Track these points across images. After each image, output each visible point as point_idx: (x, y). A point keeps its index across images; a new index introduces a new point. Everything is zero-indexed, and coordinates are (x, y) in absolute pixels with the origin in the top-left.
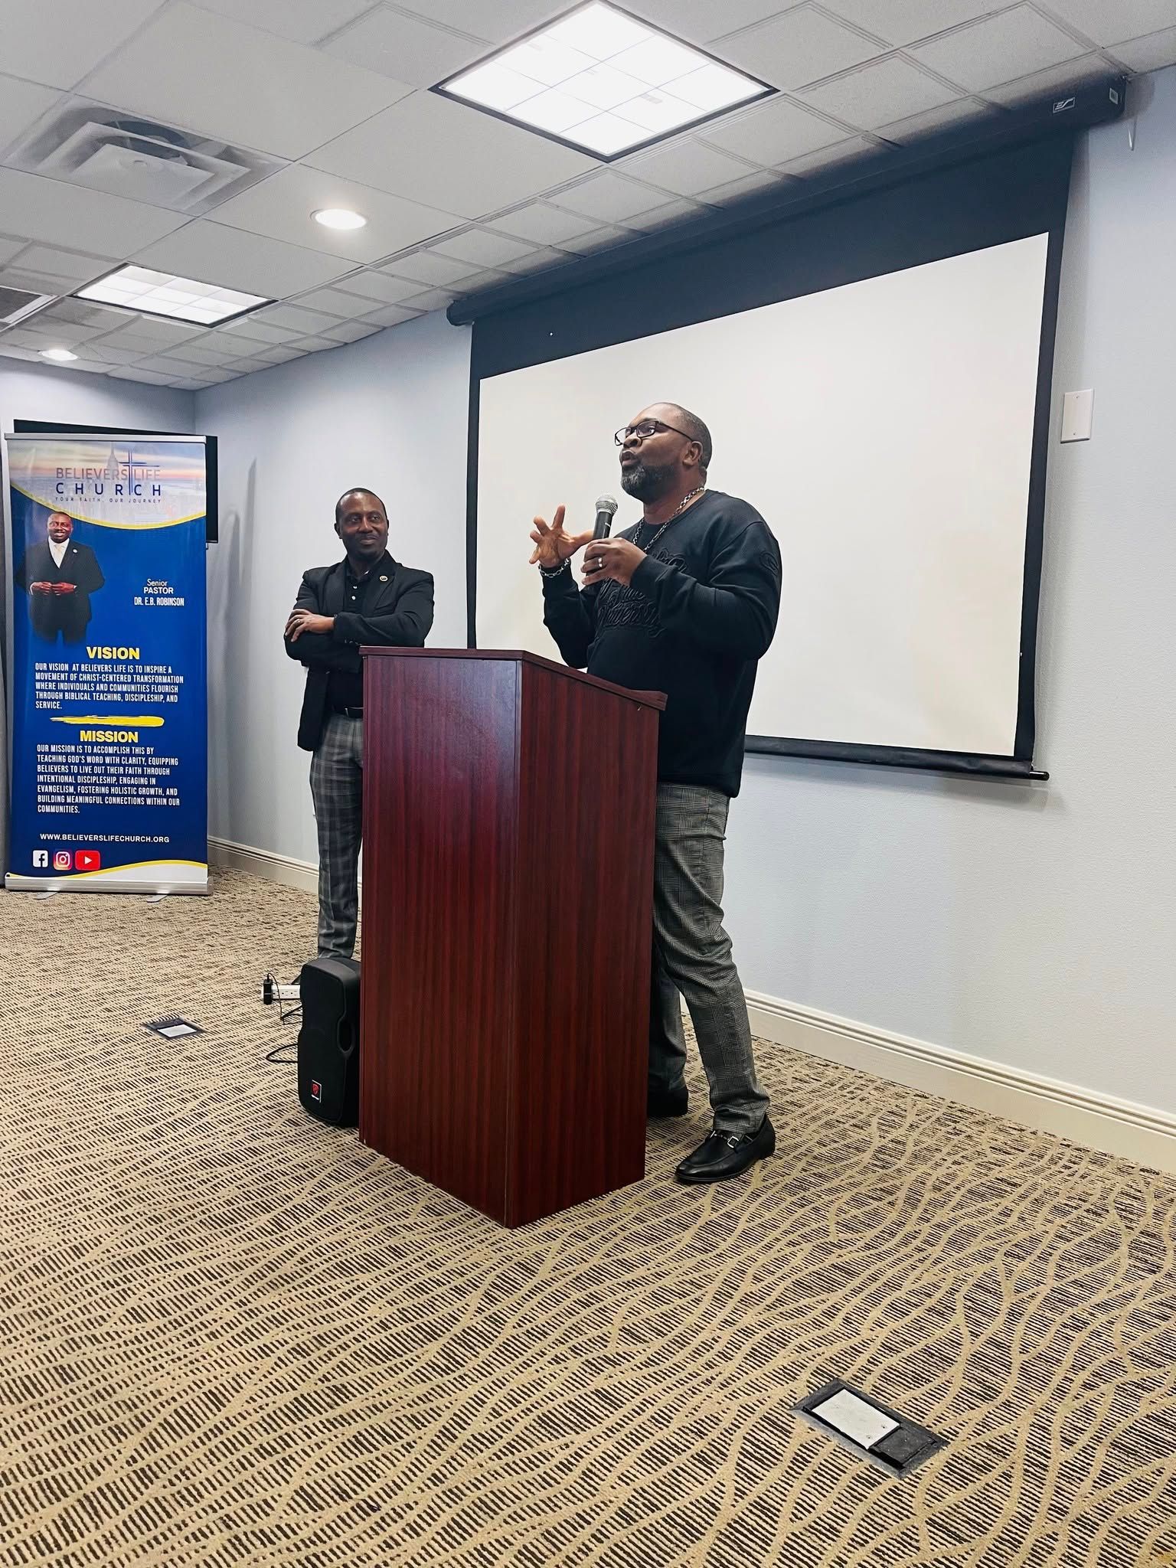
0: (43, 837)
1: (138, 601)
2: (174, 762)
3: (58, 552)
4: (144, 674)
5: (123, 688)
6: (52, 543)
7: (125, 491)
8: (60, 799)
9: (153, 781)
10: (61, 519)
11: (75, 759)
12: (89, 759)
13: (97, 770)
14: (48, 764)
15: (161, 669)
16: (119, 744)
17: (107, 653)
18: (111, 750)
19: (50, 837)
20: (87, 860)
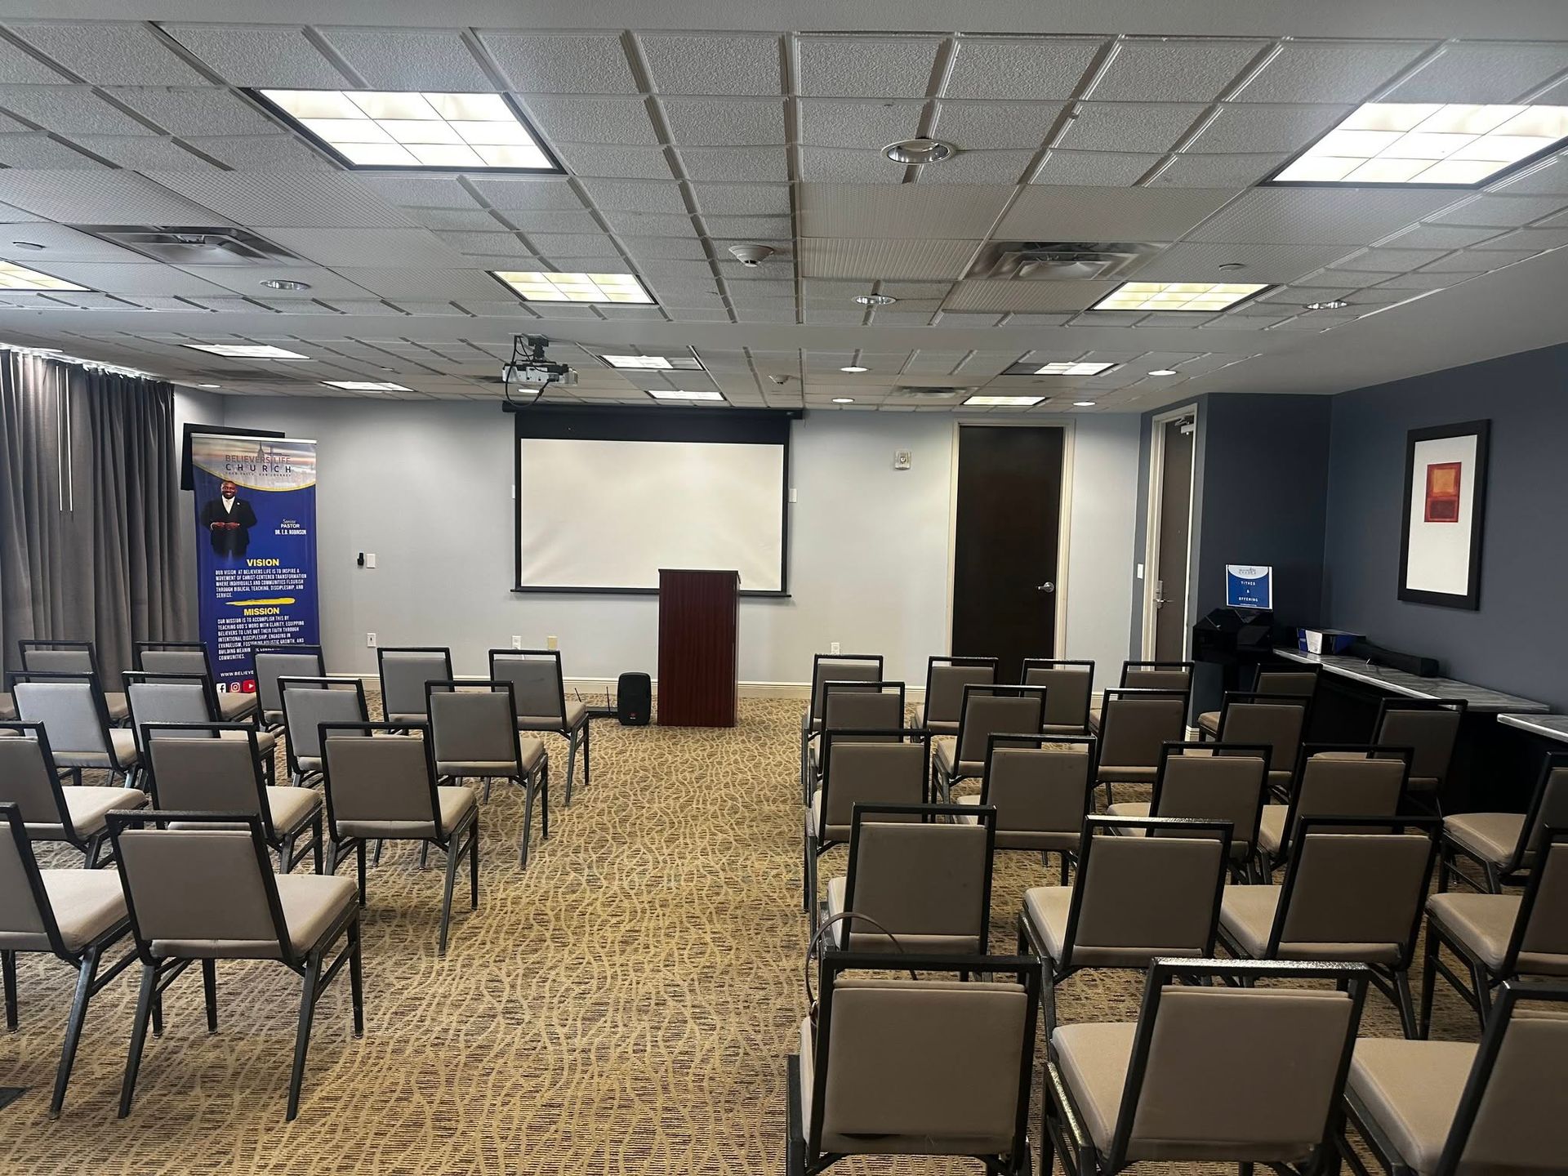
0: (222, 675)
1: (277, 532)
2: (301, 623)
3: (228, 505)
4: (282, 574)
5: (268, 583)
6: (224, 499)
7: (269, 469)
8: (233, 651)
9: (289, 635)
10: (230, 485)
11: (241, 626)
12: (250, 626)
13: (255, 632)
14: (225, 630)
15: (293, 571)
16: (268, 616)
17: (259, 562)
18: (262, 619)
19: (227, 674)
20: (251, 686)
